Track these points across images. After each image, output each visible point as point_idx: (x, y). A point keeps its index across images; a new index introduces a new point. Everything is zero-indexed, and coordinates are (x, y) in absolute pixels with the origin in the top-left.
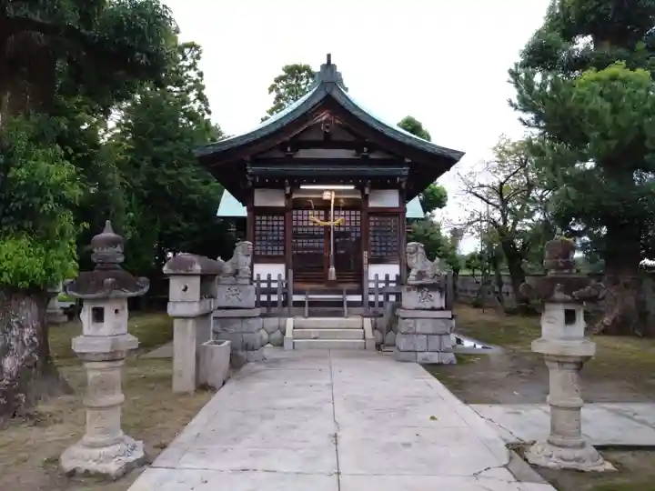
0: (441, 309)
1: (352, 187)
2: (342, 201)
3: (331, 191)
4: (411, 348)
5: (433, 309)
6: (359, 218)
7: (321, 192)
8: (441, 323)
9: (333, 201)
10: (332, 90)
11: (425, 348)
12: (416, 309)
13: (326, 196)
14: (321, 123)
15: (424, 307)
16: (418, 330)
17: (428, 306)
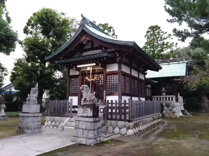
0: (90, 117)
1: (94, 64)
2: (96, 70)
3: (90, 66)
4: (77, 136)
5: (87, 117)
6: (102, 77)
7: (86, 67)
8: (89, 124)
9: (91, 71)
10: (83, 27)
11: (81, 136)
12: (81, 117)
13: (88, 69)
14: (83, 41)
15: (84, 115)
16: (80, 127)
17: (86, 115)
